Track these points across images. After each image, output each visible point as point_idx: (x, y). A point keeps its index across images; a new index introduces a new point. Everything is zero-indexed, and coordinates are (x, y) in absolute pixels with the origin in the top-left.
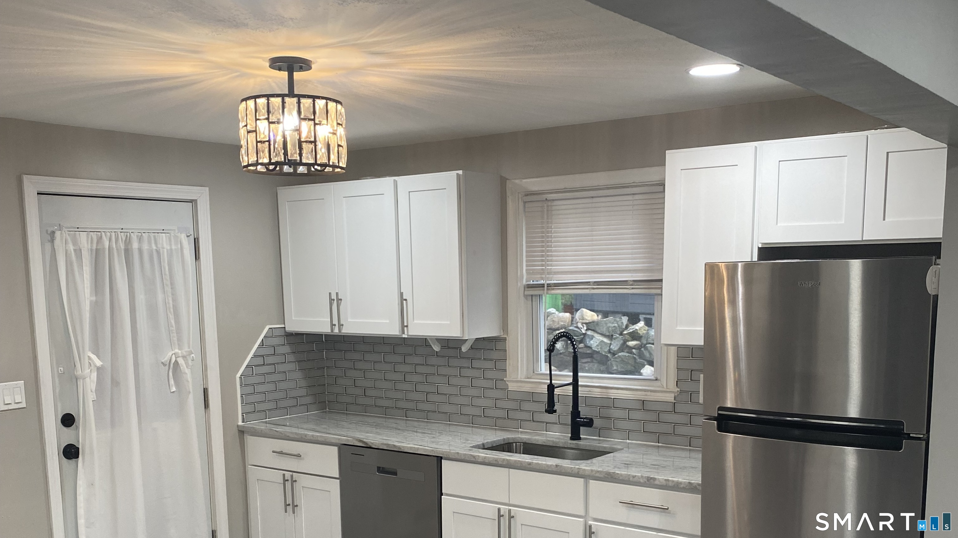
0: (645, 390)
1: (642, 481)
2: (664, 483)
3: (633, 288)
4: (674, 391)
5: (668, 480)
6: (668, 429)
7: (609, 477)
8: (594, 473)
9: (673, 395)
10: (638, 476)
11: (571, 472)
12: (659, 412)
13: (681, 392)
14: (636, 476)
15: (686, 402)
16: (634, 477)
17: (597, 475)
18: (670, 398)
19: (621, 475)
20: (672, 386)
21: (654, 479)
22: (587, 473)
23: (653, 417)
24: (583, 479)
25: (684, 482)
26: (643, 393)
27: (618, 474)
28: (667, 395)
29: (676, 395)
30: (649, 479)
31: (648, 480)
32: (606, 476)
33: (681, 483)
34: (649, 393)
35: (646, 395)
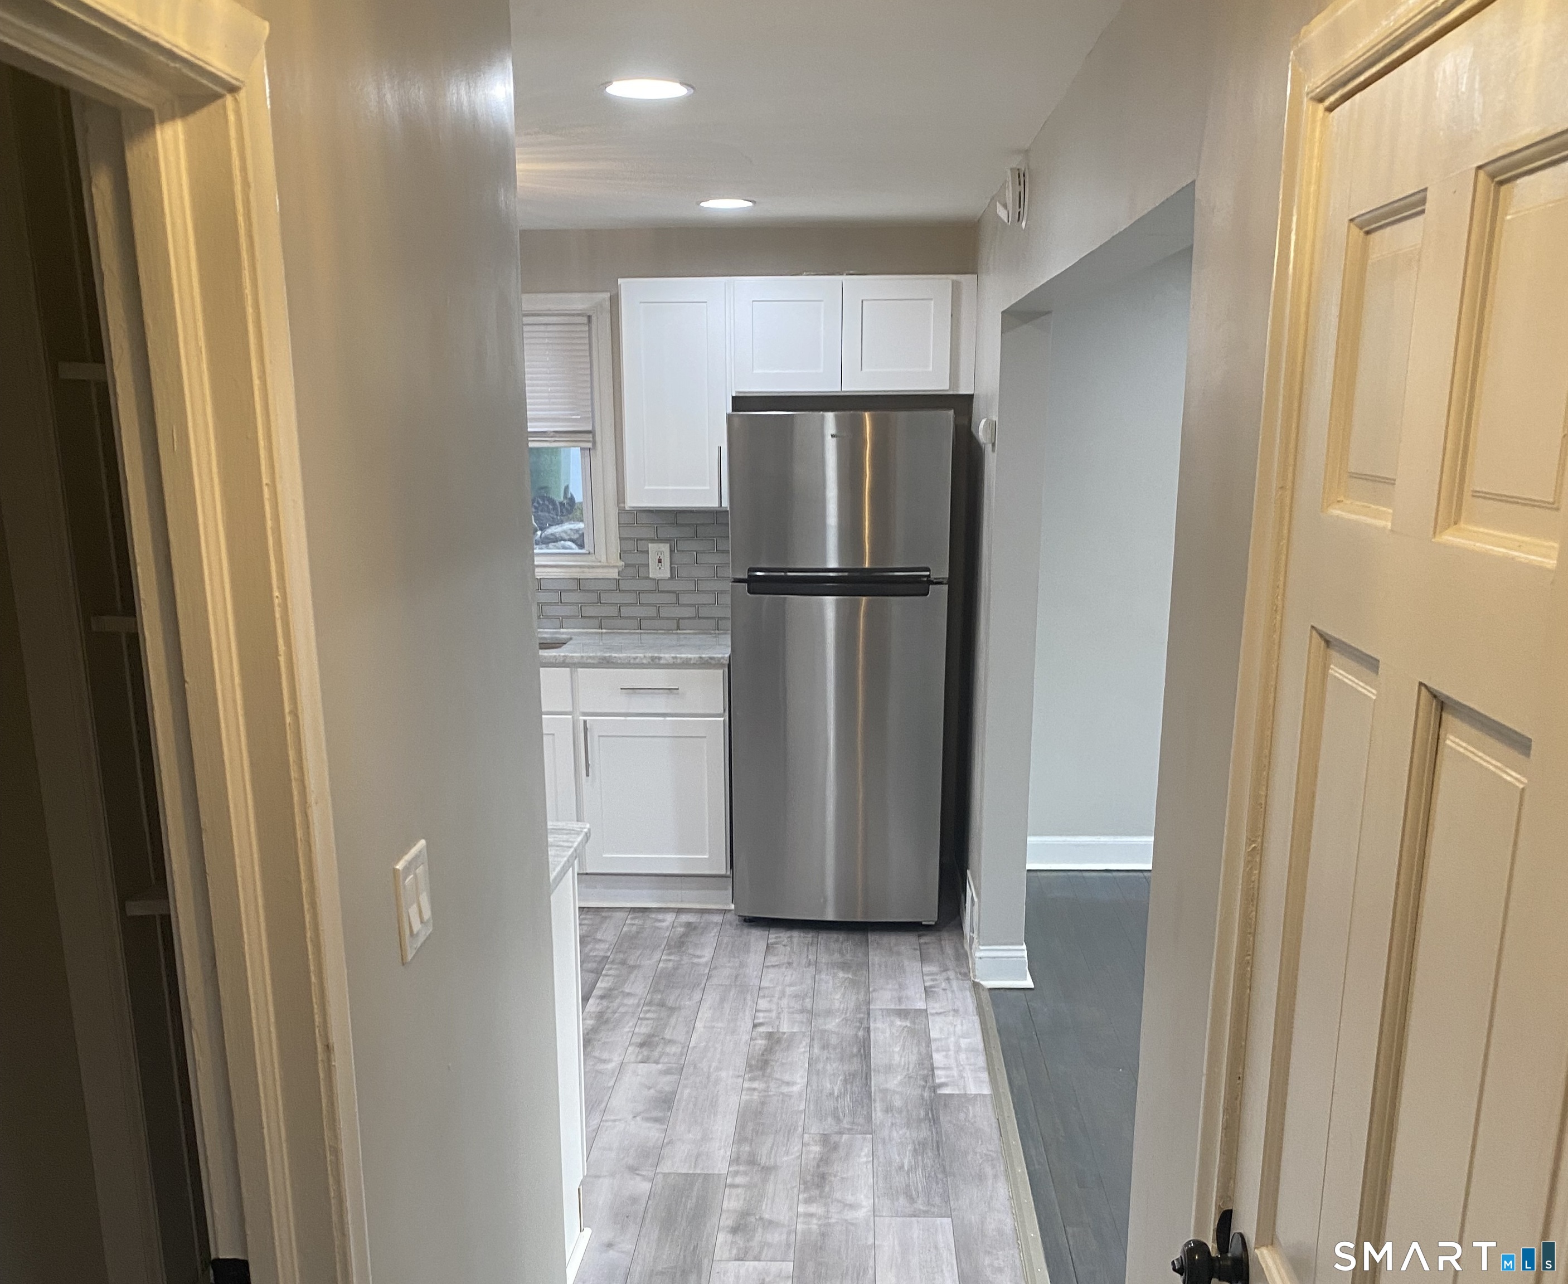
0: (580, 567)
1: (645, 661)
2: (671, 661)
3: (555, 441)
4: (618, 564)
5: (676, 658)
6: (613, 611)
7: (605, 662)
8: (585, 658)
9: (617, 570)
10: (640, 657)
11: (554, 661)
12: (599, 593)
13: (627, 566)
14: (637, 657)
15: (634, 578)
16: (635, 658)
17: (589, 661)
18: (614, 574)
19: (620, 658)
20: (615, 560)
21: (660, 658)
22: (576, 660)
23: (593, 598)
24: (568, 669)
25: (694, 658)
26: (578, 570)
27: (615, 657)
28: (611, 570)
29: (620, 569)
30: (653, 658)
31: (652, 660)
32: (601, 661)
33: (690, 659)
34: (586, 570)
35: (583, 572)
